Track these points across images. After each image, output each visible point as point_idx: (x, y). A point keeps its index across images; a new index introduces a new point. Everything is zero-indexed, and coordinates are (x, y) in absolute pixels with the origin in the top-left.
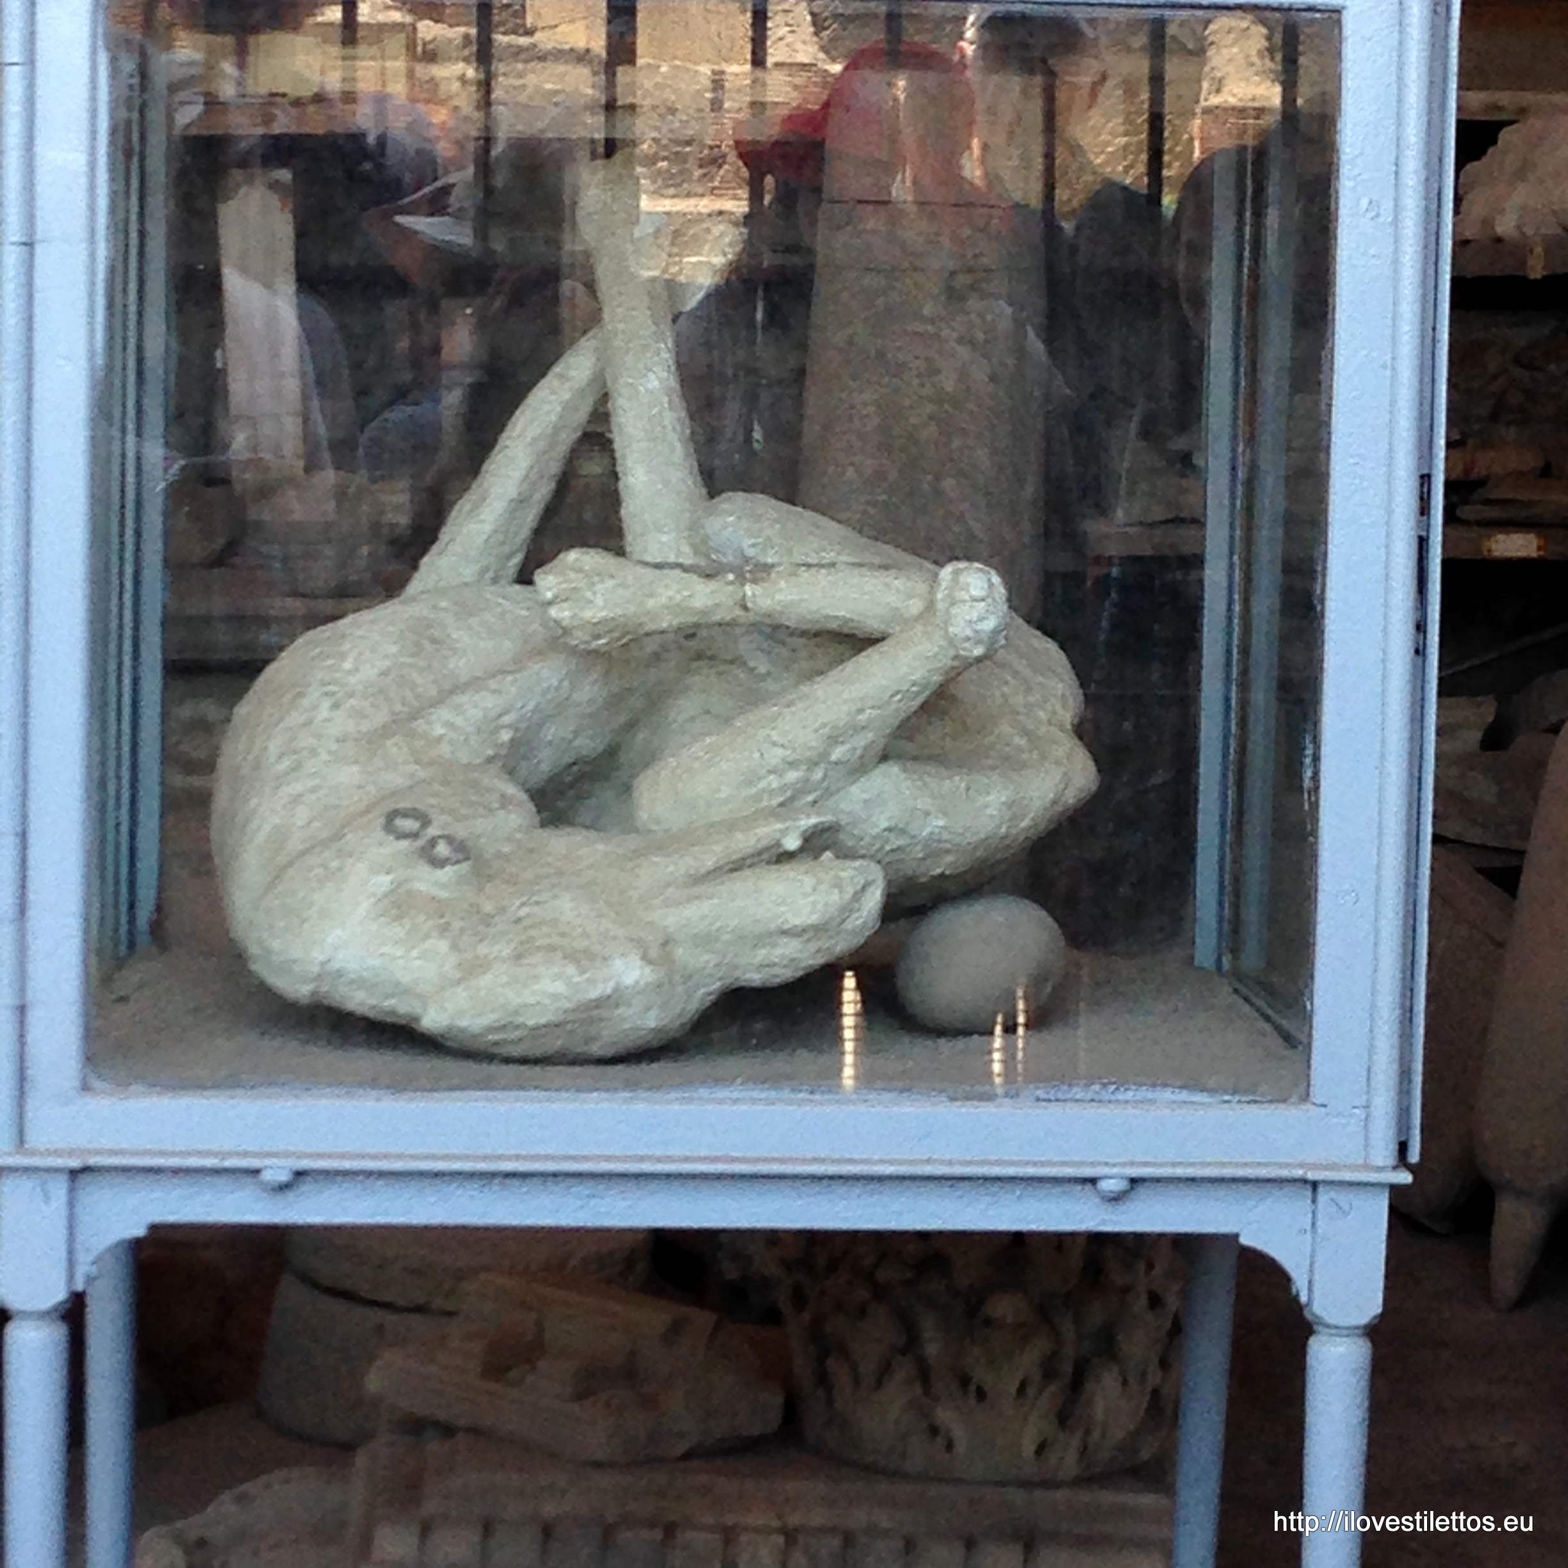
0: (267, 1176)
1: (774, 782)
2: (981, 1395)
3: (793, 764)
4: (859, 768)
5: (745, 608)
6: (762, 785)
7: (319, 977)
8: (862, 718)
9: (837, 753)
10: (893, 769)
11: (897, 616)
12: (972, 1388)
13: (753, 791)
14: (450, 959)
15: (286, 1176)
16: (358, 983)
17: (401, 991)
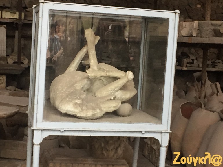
0: (61, 131)
1: (109, 92)
3: (111, 90)
4: (117, 91)
5: (107, 75)
6: (108, 92)
7: (66, 111)
8: (118, 86)
9: (116, 89)
11: (122, 76)
12: (107, 149)
14: (80, 109)
15: (63, 131)
16: (70, 111)
17: (75, 112)
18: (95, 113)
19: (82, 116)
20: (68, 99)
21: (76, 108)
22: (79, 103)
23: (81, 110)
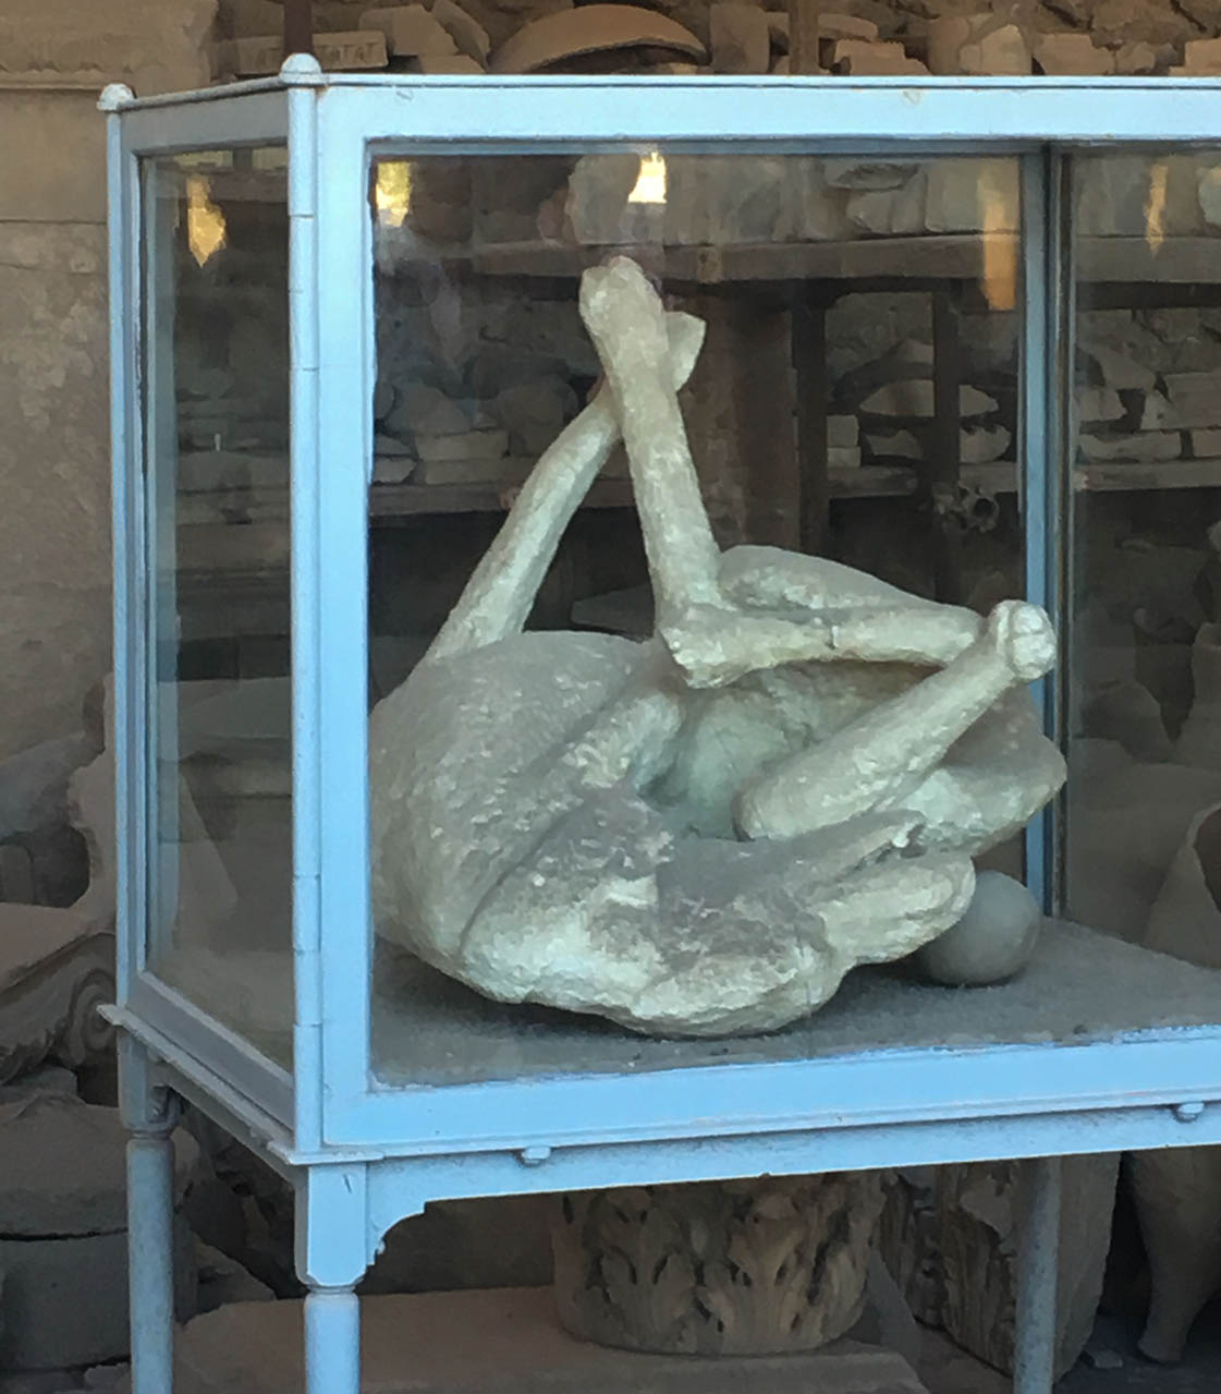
2: (748, 1282)
3: (879, 775)
5: (831, 646)
7: (537, 981)
8: (934, 734)
9: (914, 763)
10: (943, 774)
11: (952, 649)
12: (739, 1275)
13: (849, 799)
14: (657, 957)
15: (545, 1154)
16: (570, 983)
17: (612, 987)
18: (784, 979)
19: (673, 1011)
20: (539, 881)
21: (619, 951)
22: (635, 903)
23: (663, 970)
